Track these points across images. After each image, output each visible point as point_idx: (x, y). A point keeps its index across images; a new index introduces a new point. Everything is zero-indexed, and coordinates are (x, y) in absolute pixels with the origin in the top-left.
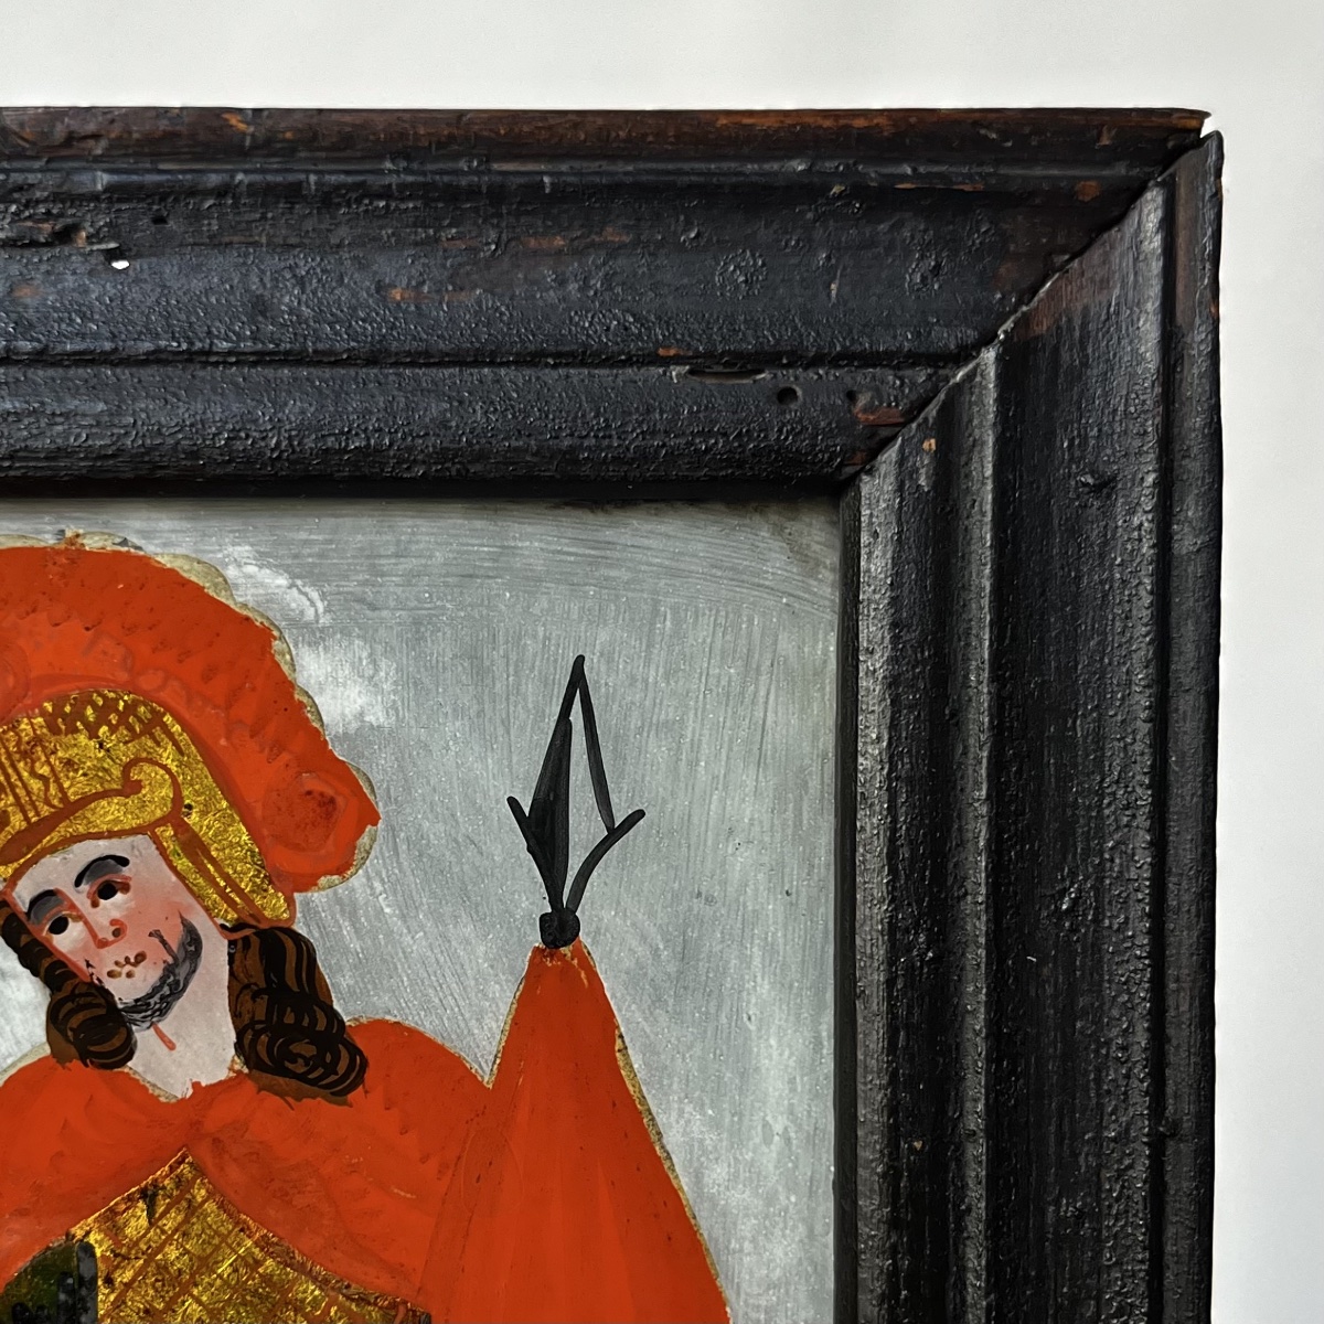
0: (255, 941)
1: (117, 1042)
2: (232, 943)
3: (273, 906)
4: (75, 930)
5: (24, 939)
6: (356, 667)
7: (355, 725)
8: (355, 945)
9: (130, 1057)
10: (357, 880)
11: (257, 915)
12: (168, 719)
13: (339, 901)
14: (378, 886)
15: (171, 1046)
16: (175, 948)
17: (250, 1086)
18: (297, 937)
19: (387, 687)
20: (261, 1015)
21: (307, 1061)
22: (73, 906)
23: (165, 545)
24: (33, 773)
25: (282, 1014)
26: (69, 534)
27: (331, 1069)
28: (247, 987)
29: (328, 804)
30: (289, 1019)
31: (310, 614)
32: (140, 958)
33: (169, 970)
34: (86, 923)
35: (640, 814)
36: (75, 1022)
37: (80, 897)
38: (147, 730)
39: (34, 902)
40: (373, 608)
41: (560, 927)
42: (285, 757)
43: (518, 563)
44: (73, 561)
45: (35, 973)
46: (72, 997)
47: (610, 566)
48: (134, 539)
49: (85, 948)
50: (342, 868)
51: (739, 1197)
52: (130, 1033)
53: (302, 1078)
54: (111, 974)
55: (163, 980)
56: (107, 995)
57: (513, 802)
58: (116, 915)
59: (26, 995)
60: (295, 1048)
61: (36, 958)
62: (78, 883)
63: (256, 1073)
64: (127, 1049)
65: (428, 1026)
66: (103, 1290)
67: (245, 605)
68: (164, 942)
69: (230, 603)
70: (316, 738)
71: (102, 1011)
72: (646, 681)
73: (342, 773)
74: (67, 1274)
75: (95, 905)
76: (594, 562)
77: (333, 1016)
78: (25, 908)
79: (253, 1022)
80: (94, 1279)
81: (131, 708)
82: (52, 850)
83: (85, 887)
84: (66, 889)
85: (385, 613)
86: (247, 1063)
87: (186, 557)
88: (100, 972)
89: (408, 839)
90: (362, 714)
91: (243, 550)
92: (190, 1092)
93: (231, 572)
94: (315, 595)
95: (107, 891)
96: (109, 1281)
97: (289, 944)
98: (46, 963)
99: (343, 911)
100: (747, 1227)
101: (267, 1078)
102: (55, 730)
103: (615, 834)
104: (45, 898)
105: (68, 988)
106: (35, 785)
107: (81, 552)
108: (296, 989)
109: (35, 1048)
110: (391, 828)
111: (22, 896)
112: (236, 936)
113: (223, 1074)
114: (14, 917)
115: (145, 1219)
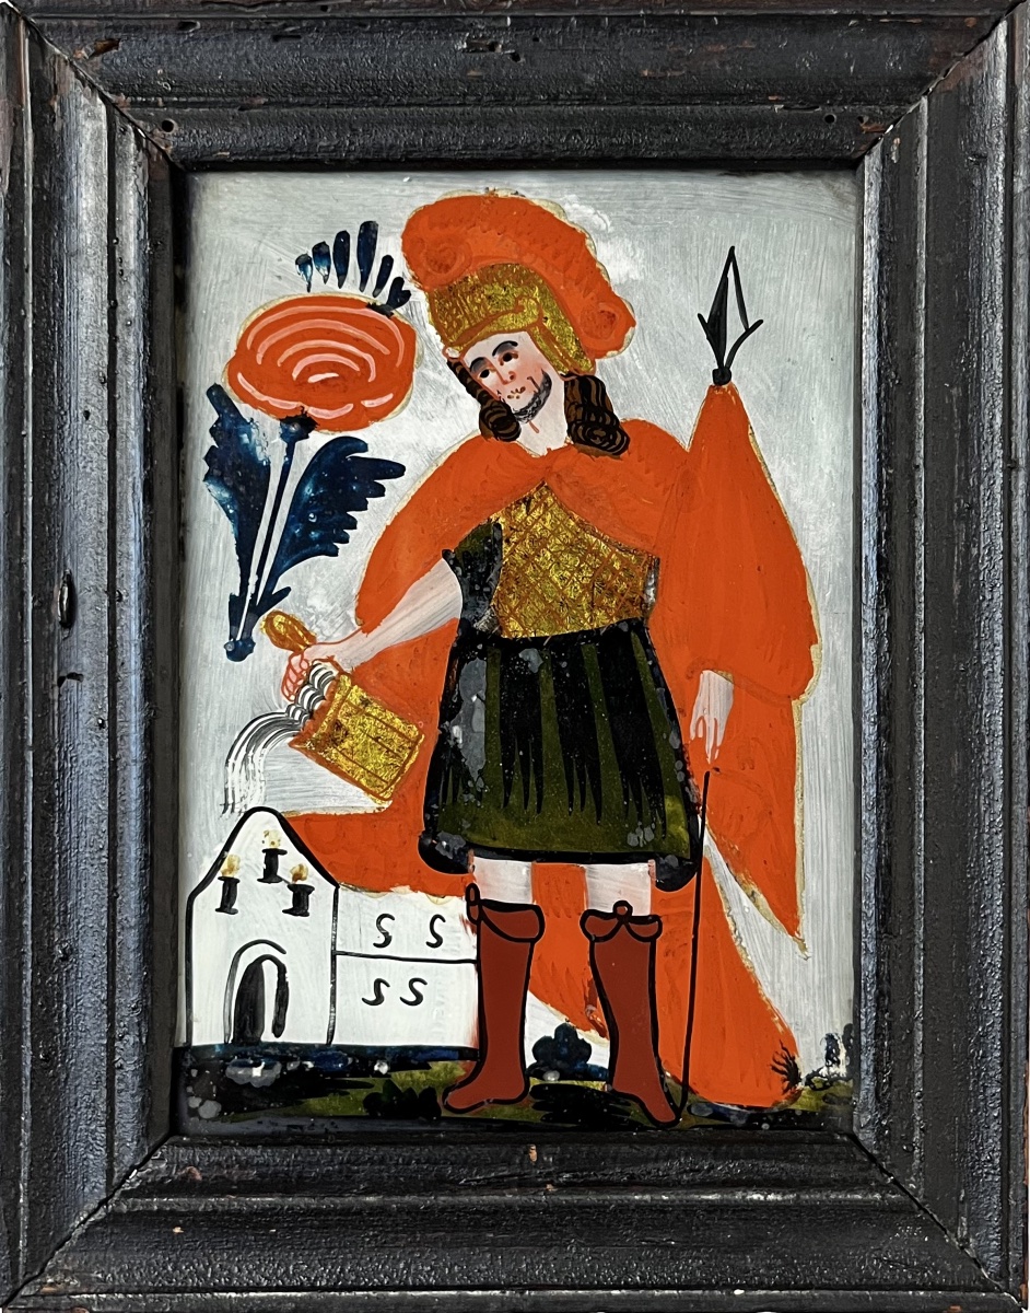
0: (577, 382)
1: (512, 429)
2: (566, 383)
3: (584, 366)
4: (492, 375)
5: (469, 380)
6: (625, 251)
7: (624, 280)
8: (624, 384)
9: (518, 436)
10: (625, 353)
11: (578, 369)
13: (617, 363)
14: (635, 356)
15: (537, 431)
16: (539, 385)
17: (574, 450)
18: (597, 380)
19: (640, 261)
20: (580, 416)
21: (601, 438)
22: (491, 365)
23: (536, 194)
25: (589, 416)
26: (491, 189)
27: (613, 442)
28: (573, 403)
29: (612, 316)
30: (593, 419)
31: (604, 227)
32: (523, 389)
33: (536, 395)
34: (498, 373)
35: (761, 322)
36: (492, 419)
37: (495, 360)
38: (527, 282)
39: (473, 363)
40: (633, 223)
41: (722, 375)
42: (592, 294)
43: (702, 202)
44: (492, 202)
45: (474, 396)
46: (491, 408)
47: (748, 204)
48: (521, 192)
49: (497, 385)
50: (618, 347)
51: (808, 504)
52: (518, 425)
53: (599, 446)
54: (509, 397)
55: (534, 399)
56: (508, 407)
57: (700, 316)
58: (512, 369)
59: (471, 407)
60: (595, 432)
61: (473, 388)
62: (494, 354)
63: (577, 444)
64: (517, 432)
65: (659, 423)
66: (504, 545)
67: (573, 223)
68: (534, 382)
69: (566, 221)
70: (606, 287)
71: (505, 415)
72: (764, 259)
73: (618, 302)
74: (488, 538)
75: (502, 364)
76: (740, 202)
77: (614, 417)
78: (469, 364)
79: (576, 420)
80: (501, 541)
81: (519, 272)
82: (482, 338)
83: (497, 356)
84: (489, 356)
85: (639, 226)
86: (573, 439)
87: (546, 200)
88: (504, 397)
89: (650, 333)
90: (628, 275)
91: (573, 197)
92: (546, 453)
93: (567, 207)
94: (606, 217)
95: (507, 358)
96: (508, 541)
97: (593, 383)
98: (479, 391)
99: (618, 367)
100: (811, 518)
101: (582, 446)
102: (484, 282)
103: (749, 331)
104: (478, 361)
105: (489, 403)
106: (474, 308)
107: (497, 197)
108: (596, 404)
109: (473, 432)
110: (642, 328)
111: (468, 360)
112: (568, 379)
113: (562, 445)
114: (464, 370)
115: (524, 512)
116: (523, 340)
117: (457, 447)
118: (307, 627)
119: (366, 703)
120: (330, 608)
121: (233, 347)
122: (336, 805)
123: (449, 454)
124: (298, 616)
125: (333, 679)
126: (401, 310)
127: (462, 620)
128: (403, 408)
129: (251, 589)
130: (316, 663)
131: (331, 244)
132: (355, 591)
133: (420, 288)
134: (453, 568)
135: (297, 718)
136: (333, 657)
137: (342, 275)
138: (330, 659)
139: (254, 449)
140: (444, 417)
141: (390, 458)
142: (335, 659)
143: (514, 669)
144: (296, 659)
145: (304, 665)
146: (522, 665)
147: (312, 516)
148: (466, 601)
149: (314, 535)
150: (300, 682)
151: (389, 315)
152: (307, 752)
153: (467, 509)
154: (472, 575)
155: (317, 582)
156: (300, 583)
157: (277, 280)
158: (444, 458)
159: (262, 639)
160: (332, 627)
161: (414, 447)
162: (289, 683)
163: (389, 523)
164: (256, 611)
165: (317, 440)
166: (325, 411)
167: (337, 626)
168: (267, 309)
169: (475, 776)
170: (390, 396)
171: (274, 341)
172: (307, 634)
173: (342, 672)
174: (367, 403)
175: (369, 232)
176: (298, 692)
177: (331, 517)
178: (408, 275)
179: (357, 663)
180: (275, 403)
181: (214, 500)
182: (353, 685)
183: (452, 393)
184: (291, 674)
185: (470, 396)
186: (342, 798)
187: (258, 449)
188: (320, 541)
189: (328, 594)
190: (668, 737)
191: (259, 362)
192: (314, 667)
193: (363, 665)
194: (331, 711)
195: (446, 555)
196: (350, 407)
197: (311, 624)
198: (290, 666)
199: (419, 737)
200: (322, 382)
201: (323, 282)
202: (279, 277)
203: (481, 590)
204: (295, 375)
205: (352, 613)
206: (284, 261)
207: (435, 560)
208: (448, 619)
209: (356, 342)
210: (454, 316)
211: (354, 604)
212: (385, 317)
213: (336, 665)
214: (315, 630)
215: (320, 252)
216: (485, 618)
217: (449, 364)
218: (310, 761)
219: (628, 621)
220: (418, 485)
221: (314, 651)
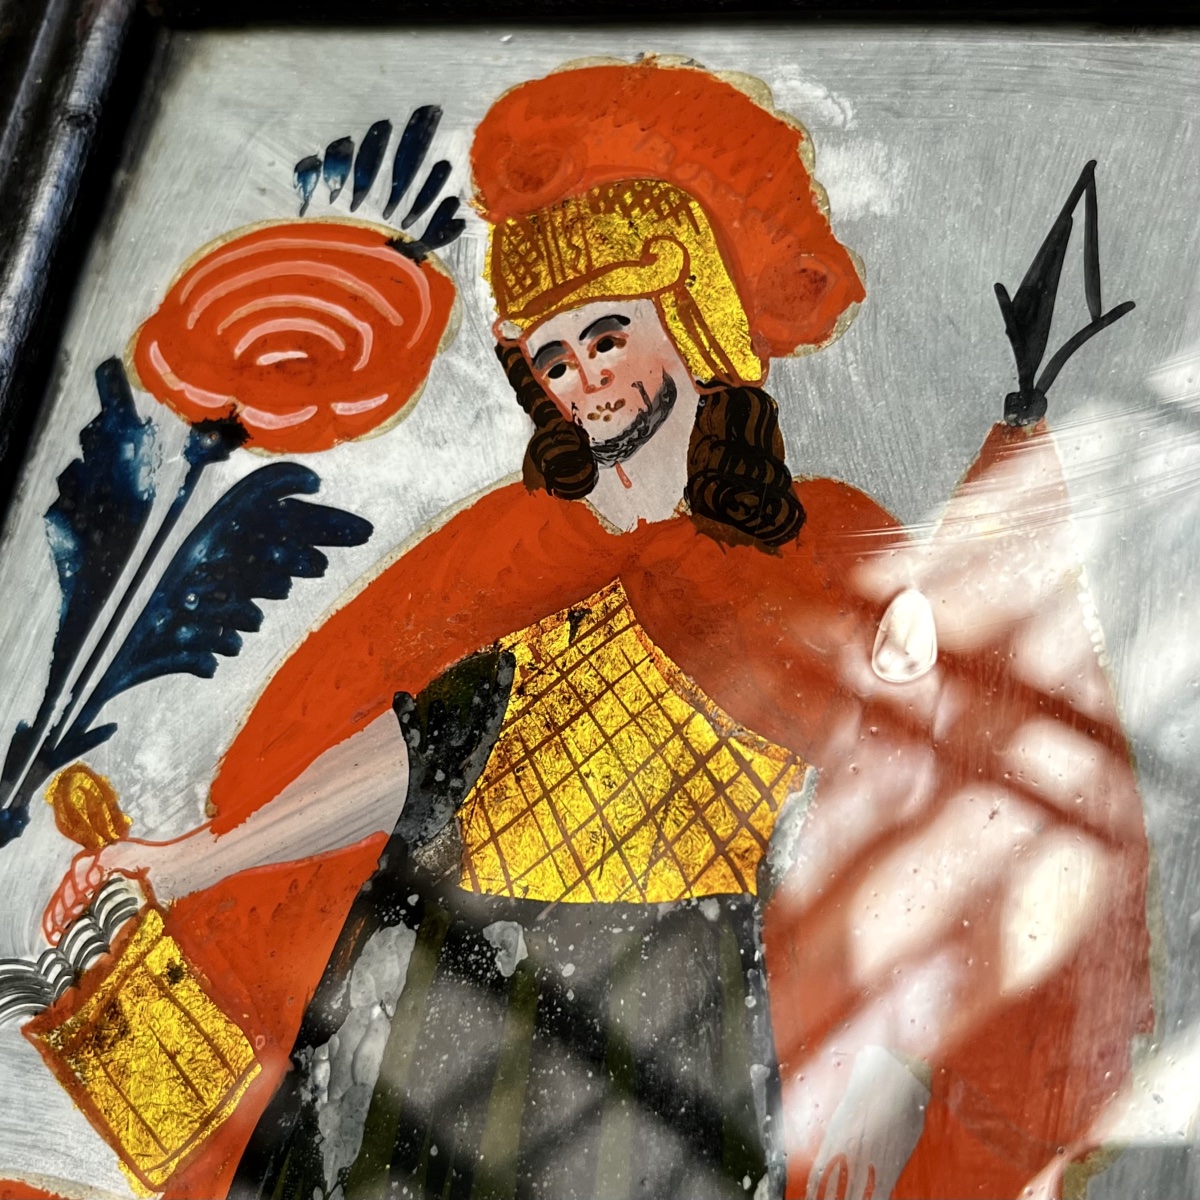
0: (725, 398)
1: (581, 476)
2: (703, 398)
3: (749, 369)
4: (570, 376)
5: (526, 380)
6: (872, 163)
7: (859, 214)
8: (817, 407)
9: (589, 490)
10: (831, 349)
11: (732, 374)
12: (694, 205)
13: (810, 367)
14: (850, 355)
15: (628, 484)
16: (652, 396)
17: (690, 527)
18: (764, 398)
19: (897, 182)
20: (714, 464)
21: (747, 509)
22: (573, 356)
23: (725, 64)
24: (570, 245)
25: (735, 464)
26: (648, 55)
27: (769, 520)
28: (708, 437)
29: (819, 281)
30: (741, 470)
31: (839, 120)
32: (621, 403)
33: (642, 417)
34: (581, 372)
35: (1130, 306)
36: (549, 455)
37: (581, 349)
38: (674, 213)
39: (541, 350)
40: (898, 115)
41: (1025, 405)
42: (789, 239)
43: (1044, 79)
44: (645, 77)
45: (527, 410)
46: (553, 433)
47: (1136, 83)
48: (700, 60)
49: (574, 393)
50: (818, 339)
52: (595, 469)
53: (740, 525)
54: (591, 417)
55: (634, 425)
56: (584, 435)
57: (1000, 290)
58: (607, 365)
59: (515, 428)
60: (738, 497)
61: (530, 394)
62: (582, 337)
63: (698, 516)
64: (589, 484)
65: (873, 489)
66: (513, 699)
67: (782, 112)
68: (643, 392)
69: (771, 111)
70: (821, 225)
71: (576, 448)
72: (1156, 185)
73: (839, 255)
74: (485, 680)
75: (592, 356)
76: (1118, 80)
77: (782, 470)
78: (532, 353)
79: (706, 470)
80: (509, 687)
81: (665, 194)
82: (569, 307)
83: (587, 341)
84: (571, 341)
85: (909, 120)
86: (692, 507)
87: (741, 74)
88: (582, 415)
89: (889, 315)
90: (867, 205)
91: (794, 67)
92: (636, 527)
93: (776, 86)
95: (605, 345)
96: (521, 691)
97: (755, 401)
98: (539, 402)
99: (811, 377)
101: (707, 522)
102: (595, 209)
103: (1099, 322)
104: (554, 347)
105: (551, 425)
106: (569, 255)
107: (655, 70)
108: (752, 443)
109: (511, 474)
110: (875, 307)
111: (534, 344)
112: (709, 391)
113: (668, 514)
114: (522, 361)
115: (566, 636)
116: (642, 315)
117: (474, 501)
118: (121, 806)
119: (175, 974)
120: (170, 775)
121: (159, 297)
122: (65, 1175)
123: (455, 512)
124: (113, 779)
125: (134, 914)
126: (441, 252)
127: (395, 839)
128: (399, 420)
129: (54, 718)
130: (115, 876)
131: (357, 139)
132: (221, 749)
133: (483, 216)
134: (405, 730)
135: (51, 979)
136: (146, 870)
137: (361, 189)
138: (139, 875)
139: (136, 471)
140: (466, 443)
141: (352, 509)
142: (149, 876)
143: (466, 960)
144: (85, 863)
145: (94, 878)
146: (483, 955)
147: (192, 598)
148: (412, 800)
149: (185, 633)
150: (78, 910)
151: (419, 260)
152: (47, 1052)
153: (462, 619)
154: (436, 751)
155: (162, 722)
156: (135, 717)
157: (256, 196)
158: (445, 519)
159: (42, 813)
160: (163, 811)
161: (397, 493)
162: (59, 908)
163: (315, 628)
164: (50, 759)
165: (242, 463)
166: (268, 416)
167: (171, 810)
168: (229, 240)
169: (330, 1177)
170: (385, 398)
171: (223, 293)
172: (117, 818)
173: (152, 904)
174: (340, 408)
175: (424, 122)
176: (69, 927)
177: (222, 602)
178: (470, 192)
179: (184, 891)
180: (195, 395)
181: (48, 550)
182: (165, 933)
183: (490, 401)
184: (69, 893)
185: (521, 408)
186: (78, 1163)
187: (144, 471)
188: (191, 646)
189: (175, 746)
190: (754, 1187)
191: (190, 325)
192: (109, 883)
193: (194, 896)
194: (112, 979)
195: (398, 705)
196: (312, 410)
197: (129, 800)
198: (70, 876)
199: (250, 1067)
200: (280, 366)
201: (330, 202)
202: (263, 191)
203: (446, 781)
204: (238, 351)
205: (202, 790)
206: (279, 166)
207: (378, 710)
208: (369, 831)
209: (354, 302)
210: (528, 266)
211: (213, 774)
212: (410, 263)
213: (147, 888)
214: (131, 815)
215: (337, 153)
216: (439, 841)
217: (499, 350)
218: (47, 1071)
219: (721, 898)
220: (387, 563)
221: (119, 852)
